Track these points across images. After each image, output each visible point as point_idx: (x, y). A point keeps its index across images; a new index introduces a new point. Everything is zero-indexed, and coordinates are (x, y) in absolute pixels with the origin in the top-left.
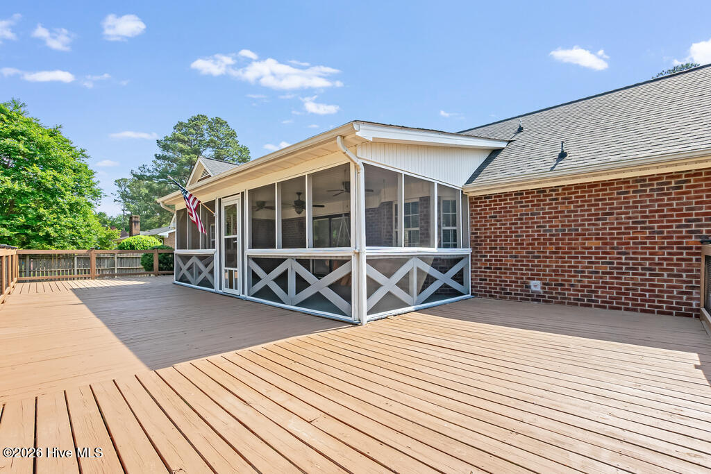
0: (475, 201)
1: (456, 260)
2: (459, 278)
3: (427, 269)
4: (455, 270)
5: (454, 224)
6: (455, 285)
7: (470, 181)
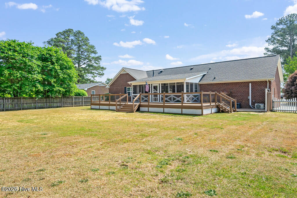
0: (200, 85)
1: (197, 95)
2: (198, 99)
3: (193, 97)
4: (197, 97)
5: (197, 89)
6: (197, 100)
7: (200, 81)
